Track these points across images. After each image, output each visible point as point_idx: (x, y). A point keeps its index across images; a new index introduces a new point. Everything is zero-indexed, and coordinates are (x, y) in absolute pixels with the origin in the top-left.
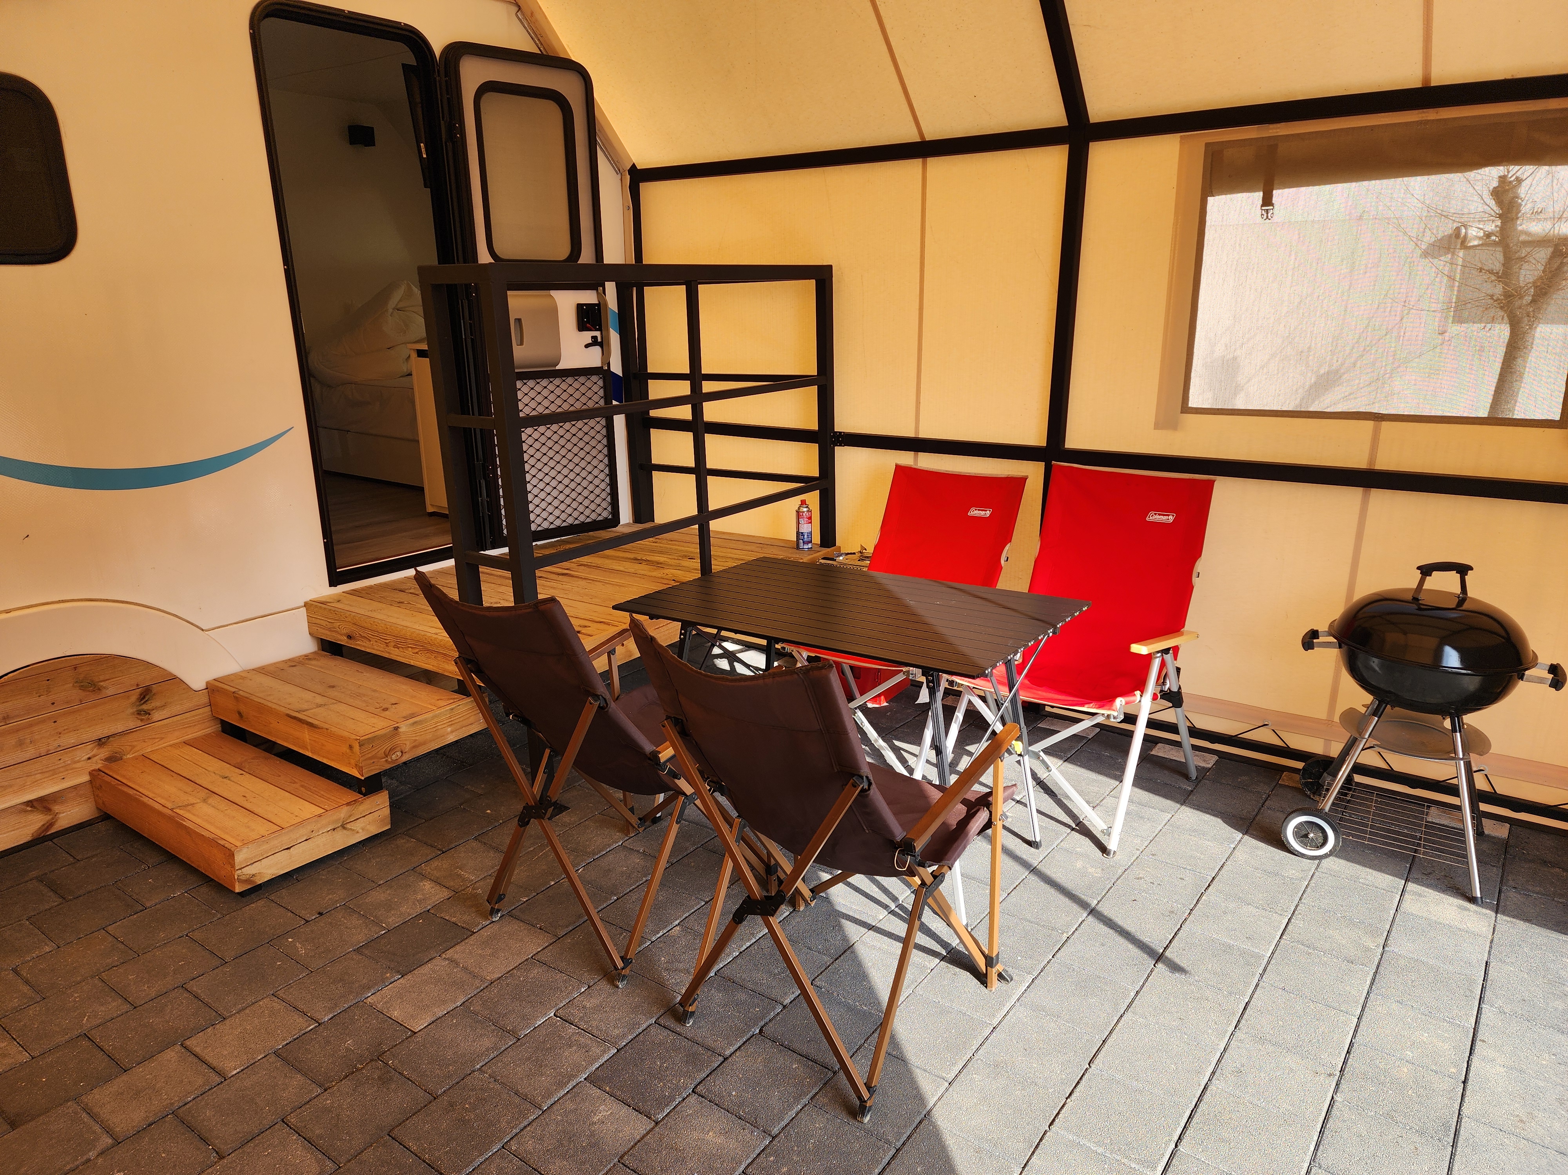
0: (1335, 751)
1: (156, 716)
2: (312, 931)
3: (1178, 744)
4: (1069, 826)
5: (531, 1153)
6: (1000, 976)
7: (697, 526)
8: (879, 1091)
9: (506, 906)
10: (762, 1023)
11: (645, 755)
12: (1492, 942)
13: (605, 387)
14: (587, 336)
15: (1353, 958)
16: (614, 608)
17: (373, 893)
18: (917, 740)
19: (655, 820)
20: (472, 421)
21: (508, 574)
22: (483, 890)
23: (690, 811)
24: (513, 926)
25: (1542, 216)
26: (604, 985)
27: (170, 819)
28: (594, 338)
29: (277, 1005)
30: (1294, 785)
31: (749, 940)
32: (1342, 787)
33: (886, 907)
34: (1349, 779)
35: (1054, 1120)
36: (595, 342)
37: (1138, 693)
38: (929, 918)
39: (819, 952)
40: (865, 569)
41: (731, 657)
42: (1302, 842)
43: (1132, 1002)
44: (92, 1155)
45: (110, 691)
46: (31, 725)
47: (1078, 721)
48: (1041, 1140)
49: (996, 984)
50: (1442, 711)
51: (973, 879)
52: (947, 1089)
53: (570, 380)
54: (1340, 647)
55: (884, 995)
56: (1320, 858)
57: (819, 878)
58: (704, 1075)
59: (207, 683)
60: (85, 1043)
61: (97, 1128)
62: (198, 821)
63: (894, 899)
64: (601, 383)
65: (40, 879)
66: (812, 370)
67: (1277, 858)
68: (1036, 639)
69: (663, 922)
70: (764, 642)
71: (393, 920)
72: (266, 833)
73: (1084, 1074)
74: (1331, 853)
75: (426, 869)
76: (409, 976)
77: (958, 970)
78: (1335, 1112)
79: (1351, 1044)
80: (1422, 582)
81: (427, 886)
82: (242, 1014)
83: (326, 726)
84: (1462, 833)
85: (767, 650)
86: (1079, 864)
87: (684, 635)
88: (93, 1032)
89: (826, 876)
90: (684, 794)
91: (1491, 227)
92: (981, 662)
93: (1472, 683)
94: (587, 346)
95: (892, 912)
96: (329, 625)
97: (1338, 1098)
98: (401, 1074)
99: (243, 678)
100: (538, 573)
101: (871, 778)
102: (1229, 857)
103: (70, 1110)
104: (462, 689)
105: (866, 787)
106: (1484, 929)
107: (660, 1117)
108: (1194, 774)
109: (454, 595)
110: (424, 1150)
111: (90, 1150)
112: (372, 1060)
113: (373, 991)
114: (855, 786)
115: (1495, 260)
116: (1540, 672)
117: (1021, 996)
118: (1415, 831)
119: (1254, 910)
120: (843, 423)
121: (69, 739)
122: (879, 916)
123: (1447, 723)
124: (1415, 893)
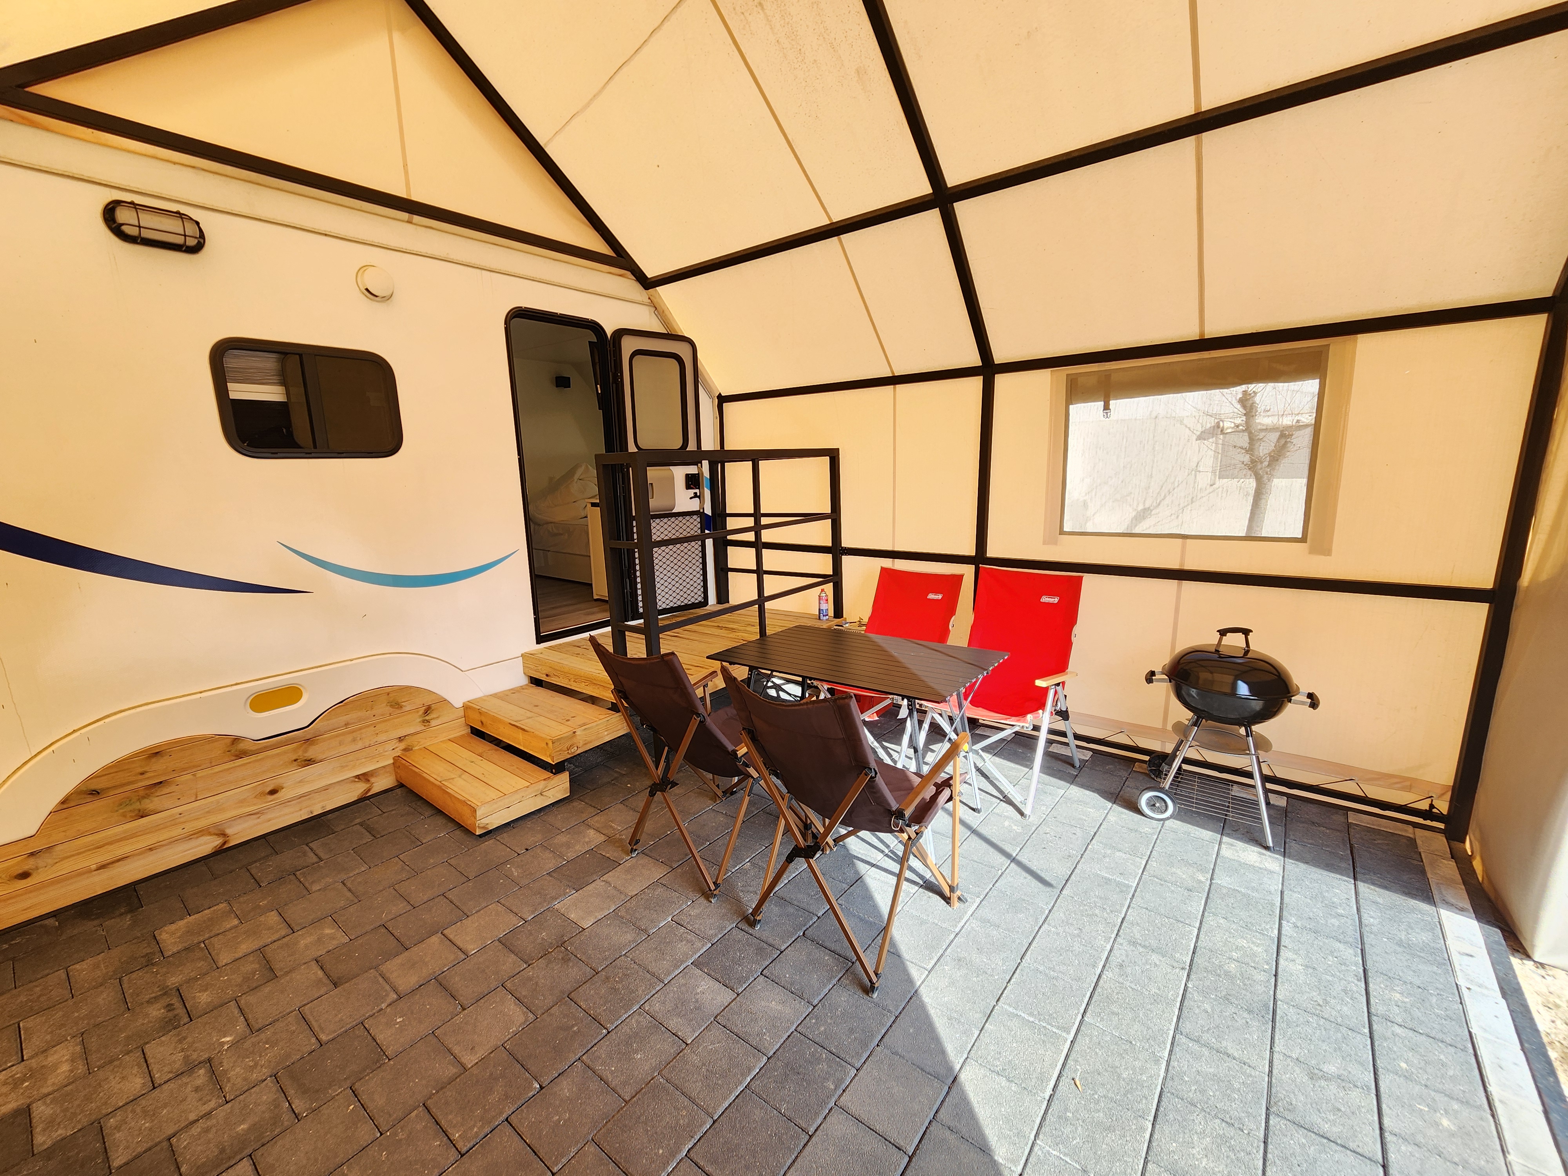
0: (1169, 749)
1: (433, 723)
2: (522, 861)
3: (1067, 744)
4: (999, 798)
5: (658, 1013)
6: (959, 898)
7: (757, 606)
8: (883, 976)
9: (640, 847)
10: (805, 929)
11: (728, 752)
12: (1283, 877)
13: (701, 522)
14: (691, 492)
15: (1191, 888)
16: (708, 657)
17: (559, 836)
18: (899, 743)
19: (733, 793)
20: (623, 544)
21: (644, 637)
22: (626, 836)
23: (756, 788)
24: (646, 860)
25: (1268, 413)
26: (702, 900)
27: (439, 787)
28: (696, 493)
29: (500, 908)
30: (1141, 771)
31: (794, 872)
32: (1176, 773)
33: (882, 852)
34: (1180, 768)
35: (999, 998)
36: (696, 496)
37: (1040, 711)
38: (914, 862)
39: (840, 882)
40: (863, 632)
41: (778, 688)
42: (1151, 809)
43: (1047, 917)
44: (383, 1006)
45: (407, 709)
46: (360, 729)
47: (1003, 729)
48: (991, 1012)
49: (956, 904)
50: (1240, 725)
51: (938, 833)
52: (927, 976)
53: (680, 518)
54: (1170, 682)
55: (885, 910)
56: (1163, 820)
57: (839, 833)
58: (768, 963)
59: (464, 703)
60: (383, 930)
61: (388, 987)
62: (455, 789)
63: (888, 846)
64: (699, 520)
65: (361, 824)
66: (828, 510)
67: (1136, 820)
68: (977, 677)
69: (739, 859)
70: (800, 679)
71: (571, 855)
72: (495, 798)
73: (1018, 967)
74: (1171, 817)
75: (591, 822)
76: (580, 892)
77: (931, 894)
78: (1188, 995)
79: (1195, 947)
80: (1220, 640)
81: (591, 832)
82: (479, 913)
83: (533, 731)
84: (1256, 803)
85: (802, 684)
86: (1006, 823)
87: (751, 675)
88: (388, 923)
89: (843, 831)
90: (752, 777)
91: (1238, 421)
92: (944, 693)
93: (1257, 705)
94: (691, 498)
95: (887, 855)
96: (536, 668)
97: (1190, 985)
98: (576, 956)
99: (485, 700)
100: (661, 636)
101: (877, 770)
102: (1104, 819)
103: (372, 975)
104: (614, 708)
105: (874, 775)
106: (1277, 868)
107: (740, 990)
108: (1077, 764)
109: (611, 649)
110: (590, 1008)
111: (382, 1003)
112: (557, 947)
113: (558, 901)
114: (866, 775)
115: (1244, 441)
116: (1301, 698)
117: (973, 913)
118: (1225, 801)
119: (1124, 855)
120: (846, 543)
121: (382, 737)
122: (876, 857)
123: (1242, 731)
124: (1228, 844)
